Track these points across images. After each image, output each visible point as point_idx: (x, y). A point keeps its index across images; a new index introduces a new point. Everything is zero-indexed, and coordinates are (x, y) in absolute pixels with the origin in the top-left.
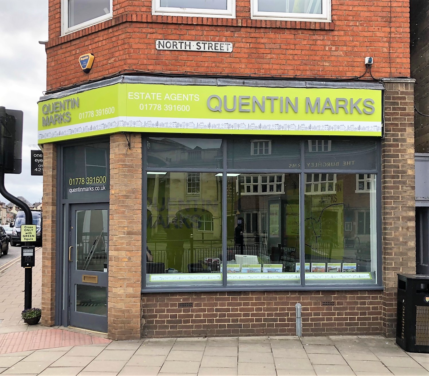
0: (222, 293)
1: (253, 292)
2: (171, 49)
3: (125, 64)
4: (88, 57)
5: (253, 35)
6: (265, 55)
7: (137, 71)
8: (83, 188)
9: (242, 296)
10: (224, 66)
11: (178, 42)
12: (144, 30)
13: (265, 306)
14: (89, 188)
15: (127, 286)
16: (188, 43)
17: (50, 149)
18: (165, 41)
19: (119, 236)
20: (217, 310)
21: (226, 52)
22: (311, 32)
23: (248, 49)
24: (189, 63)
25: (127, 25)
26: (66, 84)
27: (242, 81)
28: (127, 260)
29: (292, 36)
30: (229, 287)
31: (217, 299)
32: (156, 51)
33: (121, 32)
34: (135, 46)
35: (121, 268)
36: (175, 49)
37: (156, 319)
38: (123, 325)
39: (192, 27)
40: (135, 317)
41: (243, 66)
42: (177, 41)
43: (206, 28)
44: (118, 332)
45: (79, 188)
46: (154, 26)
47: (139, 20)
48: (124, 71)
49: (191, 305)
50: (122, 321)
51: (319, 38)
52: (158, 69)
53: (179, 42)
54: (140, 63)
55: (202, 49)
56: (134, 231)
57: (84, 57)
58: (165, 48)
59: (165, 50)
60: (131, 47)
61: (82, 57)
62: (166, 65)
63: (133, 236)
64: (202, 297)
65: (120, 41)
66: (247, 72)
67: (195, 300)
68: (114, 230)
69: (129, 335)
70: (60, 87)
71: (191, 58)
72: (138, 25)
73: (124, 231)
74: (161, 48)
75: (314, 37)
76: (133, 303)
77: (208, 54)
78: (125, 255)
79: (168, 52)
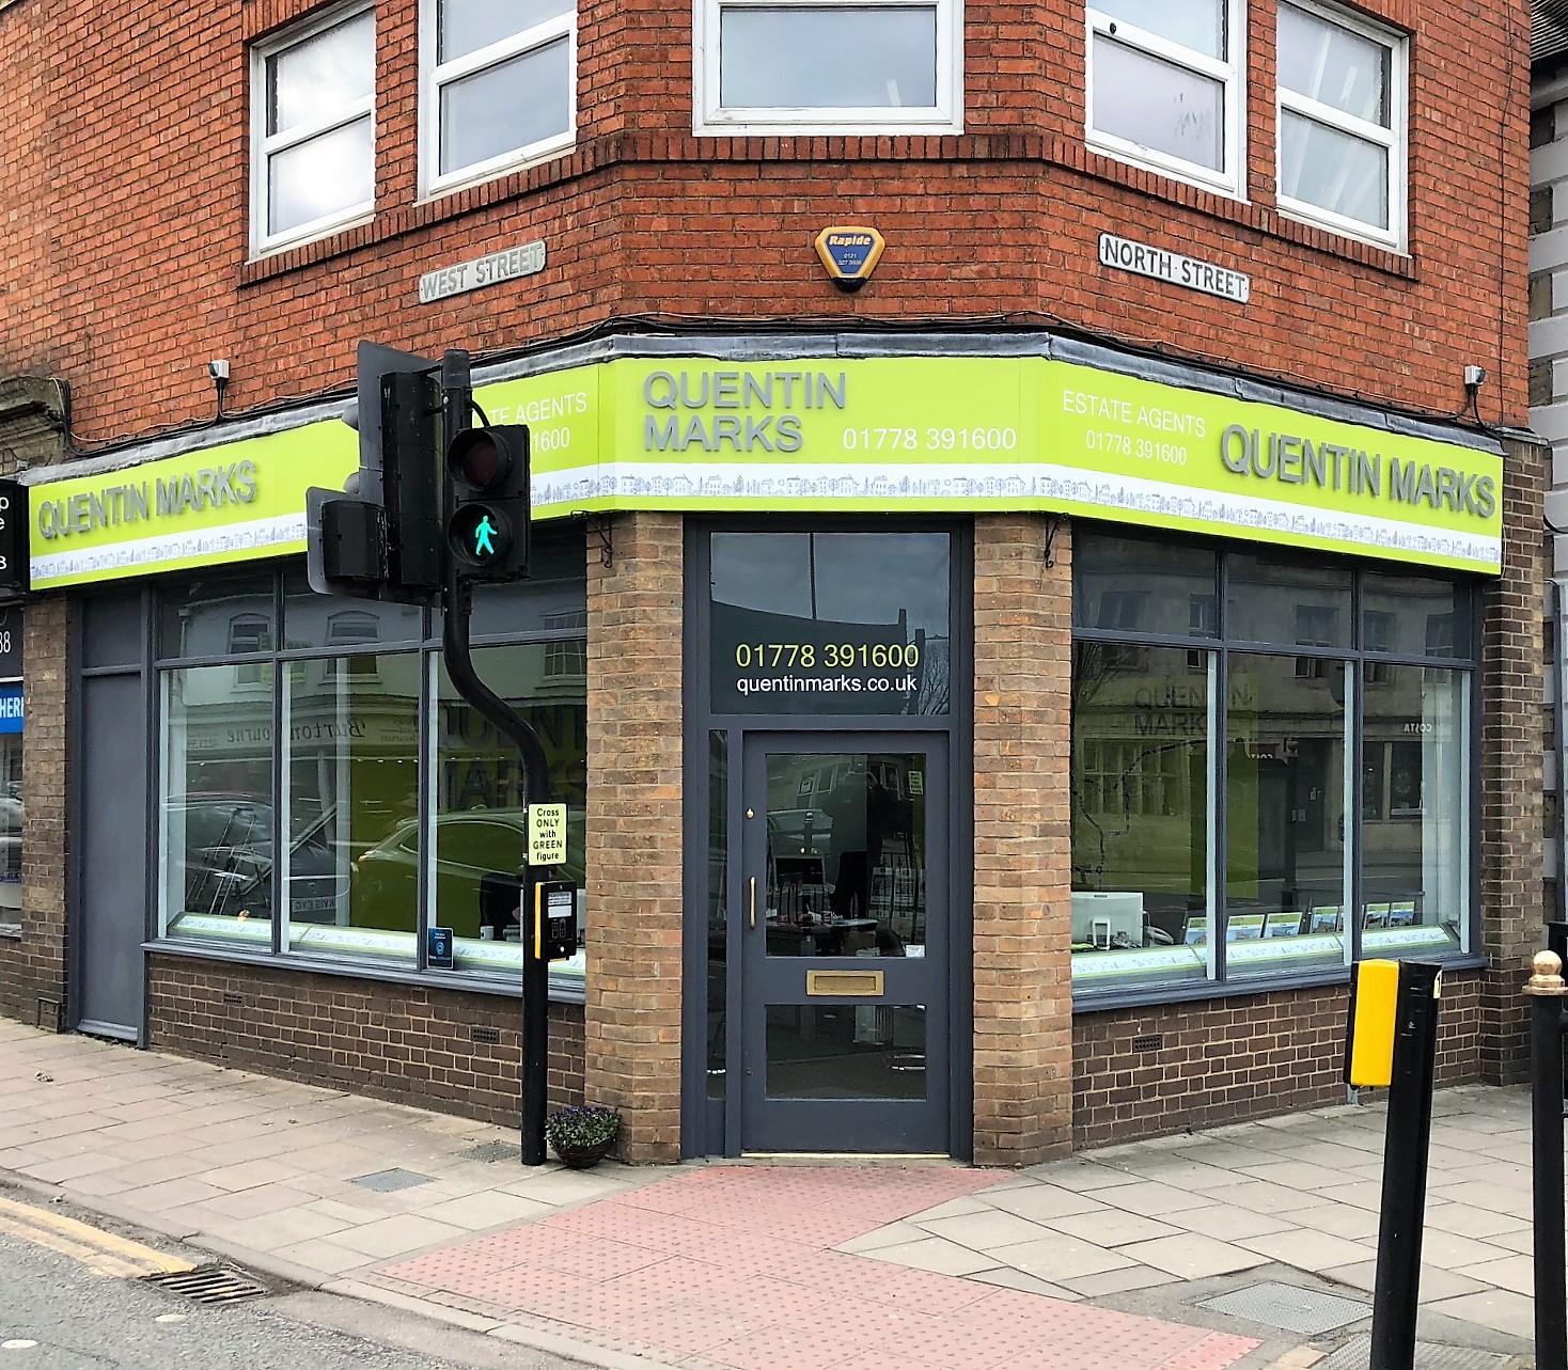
0: (1216, 1001)
1: (1275, 994)
2: (1131, 267)
3: (1026, 294)
4: (869, 239)
5: (1284, 262)
6: (1306, 323)
7: (1061, 323)
8: (808, 681)
9: (1254, 1007)
10: (1230, 339)
11: (1145, 252)
12: (1075, 196)
13: (1295, 1031)
14: (837, 681)
15: (1043, 996)
16: (1165, 255)
17: (671, 533)
18: (1122, 242)
19: (1022, 840)
20: (1210, 1051)
21: (1235, 301)
22: (1381, 279)
23: (1276, 300)
24: (1165, 319)
25: (1039, 169)
26: (736, 309)
27: (1278, 392)
28: (1040, 914)
29: (1350, 283)
30: (1234, 983)
31: (1209, 1021)
32: (1100, 267)
33: (1011, 186)
34: (1055, 243)
35: (1029, 940)
36: (1139, 270)
37: (1088, 1092)
38: (1035, 1117)
39: (1173, 212)
40: (1062, 1089)
41: (1267, 349)
42: (1145, 248)
43: (1200, 221)
44: (1025, 1139)
45: (786, 680)
46: (1097, 188)
47: (1068, 162)
48: (1024, 315)
49: (1156, 1042)
50: (1034, 1103)
51: (1394, 298)
52: (1103, 324)
53: (1149, 252)
54: (1065, 299)
55: (1192, 284)
56: (1055, 823)
57: (851, 235)
58: (1120, 264)
59: (1119, 269)
60: (1046, 244)
61: (839, 236)
62: (1118, 315)
63: (1054, 839)
64: (1179, 1016)
65: (1005, 215)
66: (1273, 366)
67: (1165, 1026)
68: (997, 822)
69: (1050, 1146)
70: (701, 314)
71: (1169, 304)
72: (1063, 177)
73: (1035, 823)
74: (1110, 261)
75: (1388, 294)
76: (1055, 1048)
77: (1204, 301)
78: (1036, 900)
79: (1123, 277)
